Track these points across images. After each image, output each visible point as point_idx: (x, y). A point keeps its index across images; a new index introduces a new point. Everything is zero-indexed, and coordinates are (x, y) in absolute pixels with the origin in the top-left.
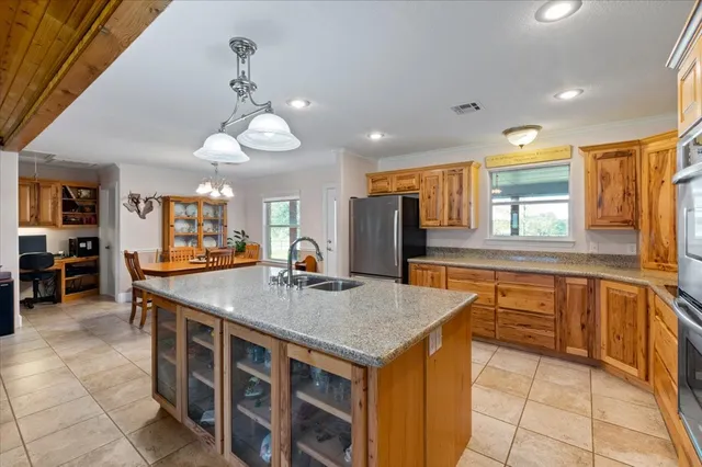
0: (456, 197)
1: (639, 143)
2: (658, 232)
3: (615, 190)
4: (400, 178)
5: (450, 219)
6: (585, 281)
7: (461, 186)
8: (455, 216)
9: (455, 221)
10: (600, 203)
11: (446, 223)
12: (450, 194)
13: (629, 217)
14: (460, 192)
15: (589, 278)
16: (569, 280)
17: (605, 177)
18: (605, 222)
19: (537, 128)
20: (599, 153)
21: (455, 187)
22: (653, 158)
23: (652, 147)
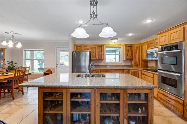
0: (100, 52)
1: (133, 45)
2: (136, 61)
3: (130, 53)
4: (85, 47)
5: (99, 58)
6: (127, 70)
7: (102, 50)
8: (100, 57)
9: (100, 59)
10: (128, 55)
11: (98, 59)
12: (99, 52)
13: (131, 58)
14: (101, 52)
15: (128, 69)
16: (125, 70)
17: (128, 51)
18: (128, 59)
19: (118, 39)
20: (127, 46)
21: (100, 51)
22: (135, 48)
23: (136, 46)
